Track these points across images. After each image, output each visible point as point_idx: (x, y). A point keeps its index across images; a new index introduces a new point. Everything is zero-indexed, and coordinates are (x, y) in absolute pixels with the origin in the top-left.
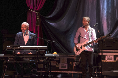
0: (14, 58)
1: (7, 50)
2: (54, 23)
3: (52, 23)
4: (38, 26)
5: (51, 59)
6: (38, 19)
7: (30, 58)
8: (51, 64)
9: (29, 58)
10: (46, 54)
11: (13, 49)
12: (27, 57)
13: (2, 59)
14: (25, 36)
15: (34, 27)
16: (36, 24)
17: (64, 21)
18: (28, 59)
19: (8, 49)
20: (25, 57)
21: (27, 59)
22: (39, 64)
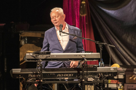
0: (40, 76)
1: (27, 61)
2: (114, 10)
3: (109, 10)
4: (85, 15)
5: (107, 76)
6: (84, 4)
7: (70, 75)
8: (108, 86)
9: (67, 75)
10: (98, 66)
11: (37, 59)
12: (64, 74)
13: (17, 77)
14: (60, 34)
15: (76, 17)
16: (80, 12)
17: (132, 7)
18: (67, 77)
19: (28, 59)
20: (60, 73)
21: (63, 77)
22: (86, 86)
